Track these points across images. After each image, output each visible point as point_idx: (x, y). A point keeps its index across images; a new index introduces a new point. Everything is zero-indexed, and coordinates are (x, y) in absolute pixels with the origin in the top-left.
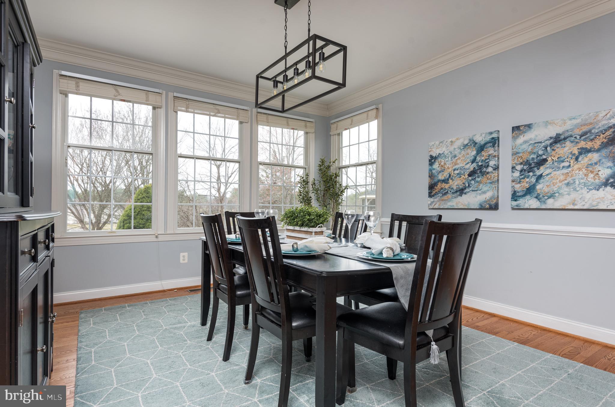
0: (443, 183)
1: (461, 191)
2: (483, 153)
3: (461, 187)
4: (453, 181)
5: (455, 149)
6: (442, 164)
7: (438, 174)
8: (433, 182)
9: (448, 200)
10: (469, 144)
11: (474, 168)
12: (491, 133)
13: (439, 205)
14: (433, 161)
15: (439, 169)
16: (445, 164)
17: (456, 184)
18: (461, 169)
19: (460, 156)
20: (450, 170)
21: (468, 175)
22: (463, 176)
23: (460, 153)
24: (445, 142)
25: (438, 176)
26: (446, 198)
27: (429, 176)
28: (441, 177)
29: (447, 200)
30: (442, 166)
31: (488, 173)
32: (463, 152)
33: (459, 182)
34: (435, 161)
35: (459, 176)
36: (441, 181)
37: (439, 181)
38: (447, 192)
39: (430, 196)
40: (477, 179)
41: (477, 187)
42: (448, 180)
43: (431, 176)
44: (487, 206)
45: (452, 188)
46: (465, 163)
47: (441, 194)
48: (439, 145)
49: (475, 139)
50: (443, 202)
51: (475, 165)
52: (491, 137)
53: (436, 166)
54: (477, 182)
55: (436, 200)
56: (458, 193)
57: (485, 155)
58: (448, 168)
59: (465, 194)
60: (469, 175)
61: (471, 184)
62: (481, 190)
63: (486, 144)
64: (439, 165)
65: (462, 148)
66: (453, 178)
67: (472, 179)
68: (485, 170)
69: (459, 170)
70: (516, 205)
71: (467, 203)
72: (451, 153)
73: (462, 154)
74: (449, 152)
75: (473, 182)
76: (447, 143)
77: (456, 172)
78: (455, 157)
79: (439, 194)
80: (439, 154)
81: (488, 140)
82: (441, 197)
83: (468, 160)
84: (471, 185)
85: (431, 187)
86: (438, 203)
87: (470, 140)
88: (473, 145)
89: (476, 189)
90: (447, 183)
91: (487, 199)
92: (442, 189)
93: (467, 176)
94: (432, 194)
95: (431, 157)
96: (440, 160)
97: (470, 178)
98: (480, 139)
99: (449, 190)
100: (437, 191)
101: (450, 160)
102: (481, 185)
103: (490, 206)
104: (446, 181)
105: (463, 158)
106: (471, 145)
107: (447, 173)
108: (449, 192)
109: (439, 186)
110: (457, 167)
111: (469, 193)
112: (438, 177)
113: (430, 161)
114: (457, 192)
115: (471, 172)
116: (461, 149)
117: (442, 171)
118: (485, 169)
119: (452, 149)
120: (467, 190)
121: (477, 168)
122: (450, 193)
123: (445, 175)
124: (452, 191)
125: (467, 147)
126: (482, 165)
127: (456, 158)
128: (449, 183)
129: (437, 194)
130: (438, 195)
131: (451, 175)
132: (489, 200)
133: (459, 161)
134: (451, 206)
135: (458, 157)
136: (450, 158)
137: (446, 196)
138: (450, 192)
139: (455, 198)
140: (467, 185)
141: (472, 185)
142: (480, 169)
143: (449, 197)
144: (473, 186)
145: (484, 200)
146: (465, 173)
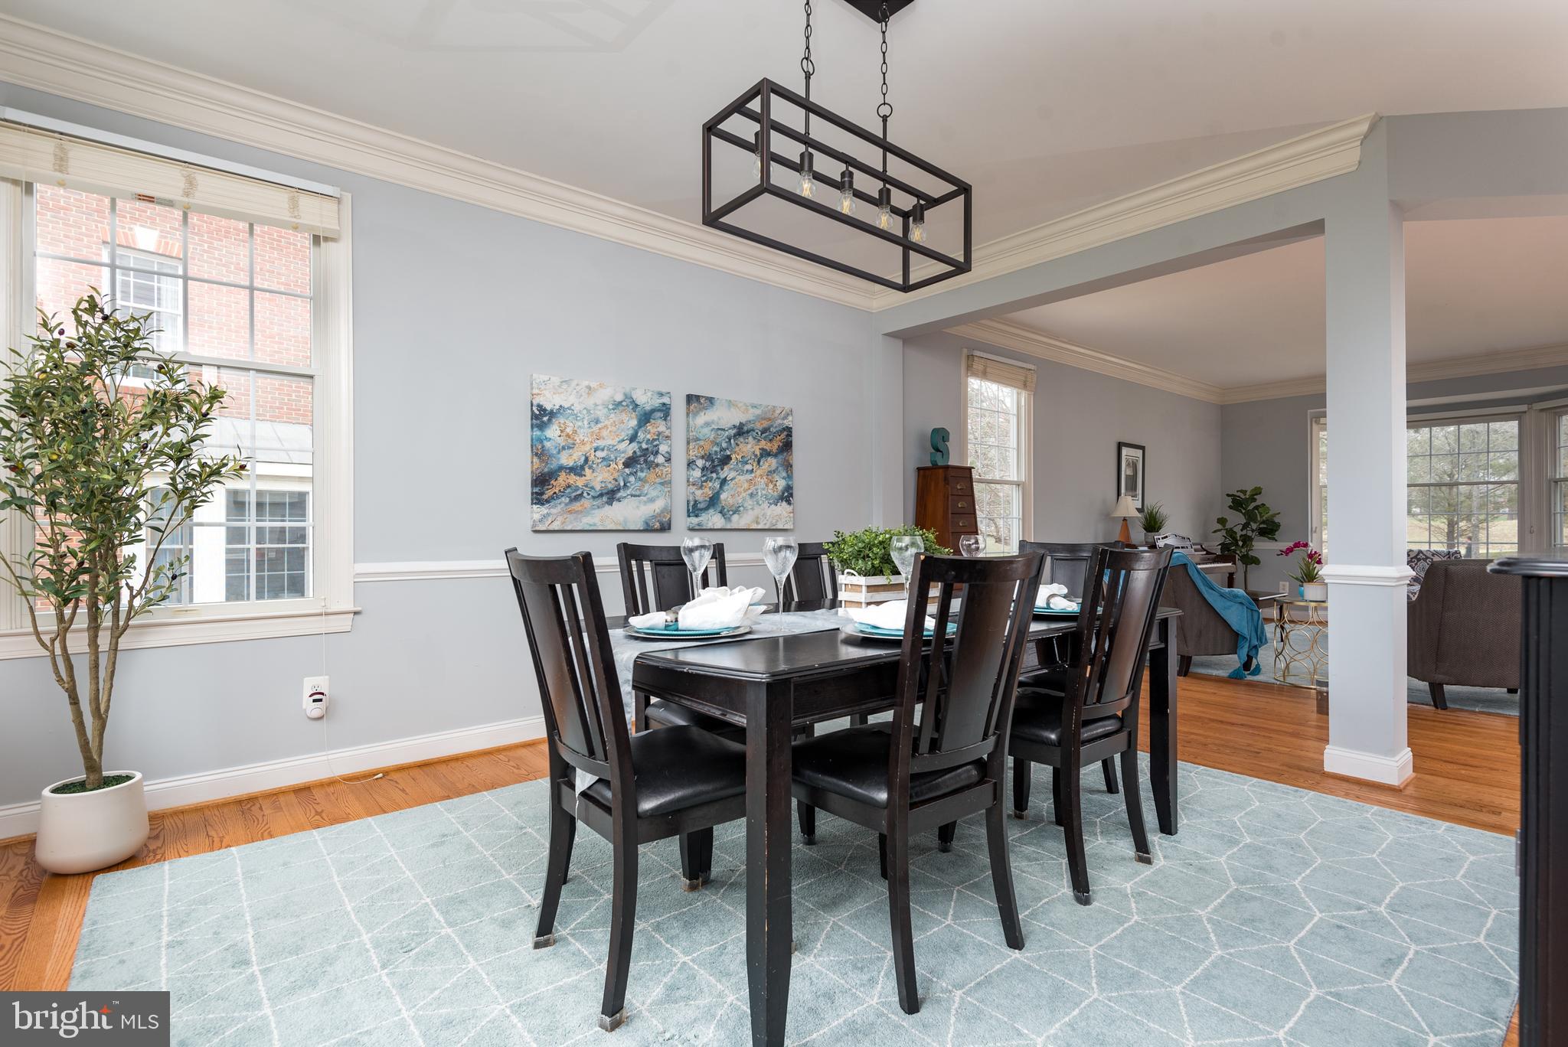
0: (572, 474)
1: (611, 495)
2: (649, 427)
3: (610, 486)
4: (593, 472)
5: (596, 405)
6: (569, 430)
7: (559, 453)
8: (546, 470)
9: (583, 512)
10: (624, 404)
11: (635, 452)
12: (661, 395)
13: (563, 523)
14: (545, 419)
15: (562, 441)
16: (576, 432)
17: (599, 479)
18: (609, 450)
19: (606, 423)
20: (587, 448)
21: (623, 463)
22: (613, 465)
23: (608, 417)
24: (574, 384)
25: (559, 456)
26: (580, 508)
27: (535, 454)
28: (566, 460)
29: (582, 512)
30: (569, 436)
31: (657, 465)
32: (612, 415)
33: (606, 475)
34: (550, 420)
35: (605, 463)
36: (566, 468)
37: (561, 468)
38: (581, 495)
39: (537, 501)
40: (640, 474)
41: (640, 490)
42: (582, 467)
43: (539, 454)
44: (657, 525)
45: (592, 488)
46: (618, 440)
47: (568, 499)
48: (560, 386)
49: (634, 397)
50: (571, 517)
51: (634, 446)
53: (553, 432)
54: (640, 479)
55: (554, 511)
56: (605, 499)
57: (652, 431)
58: (583, 443)
59: (619, 500)
60: (627, 465)
61: (629, 482)
62: (646, 494)
63: (653, 412)
64: (562, 431)
65: (611, 407)
66: (594, 466)
67: (631, 474)
68: (652, 459)
69: (605, 452)
70: (697, 523)
71: (622, 519)
72: (589, 411)
73: (611, 420)
74: (585, 408)
75: (632, 479)
76: (578, 388)
77: (600, 454)
78: (597, 423)
79: (563, 499)
80: (561, 406)
81: (657, 405)
82: (566, 505)
83: (623, 435)
84: (628, 484)
85: (542, 480)
86: (560, 519)
87: (626, 396)
88: (631, 407)
89: (638, 493)
90: (581, 475)
91: (656, 512)
92: (569, 486)
93: (621, 466)
94: (544, 497)
95: (541, 407)
96: (562, 422)
97: (627, 471)
98: (646, 400)
99: (584, 490)
100: (557, 492)
101: (586, 426)
102: (647, 486)
103: (662, 524)
104: (578, 470)
105: (615, 429)
106: (627, 406)
107: (581, 453)
108: (585, 494)
109: (563, 479)
110: (600, 443)
111: (626, 501)
112: (559, 458)
113: (534, 416)
114: (601, 495)
115: (629, 458)
116: (610, 410)
117: (569, 448)
118: (652, 458)
119: (590, 402)
120: (622, 494)
121: (638, 453)
122: (588, 497)
123: (575, 456)
124: (592, 493)
125: (621, 408)
126: (647, 449)
127: (600, 426)
128: (585, 476)
129: (558, 498)
130: (559, 501)
131: (590, 459)
132: (661, 515)
133: (605, 433)
134: (591, 525)
135: (602, 424)
136: (586, 422)
137: (578, 504)
138: (589, 494)
139: (599, 507)
140: (622, 484)
141: (632, 485)
142: (644, 455)
143: (586, 506)
144: (632, 487)
145: (652, 514)
146: (618, 458)
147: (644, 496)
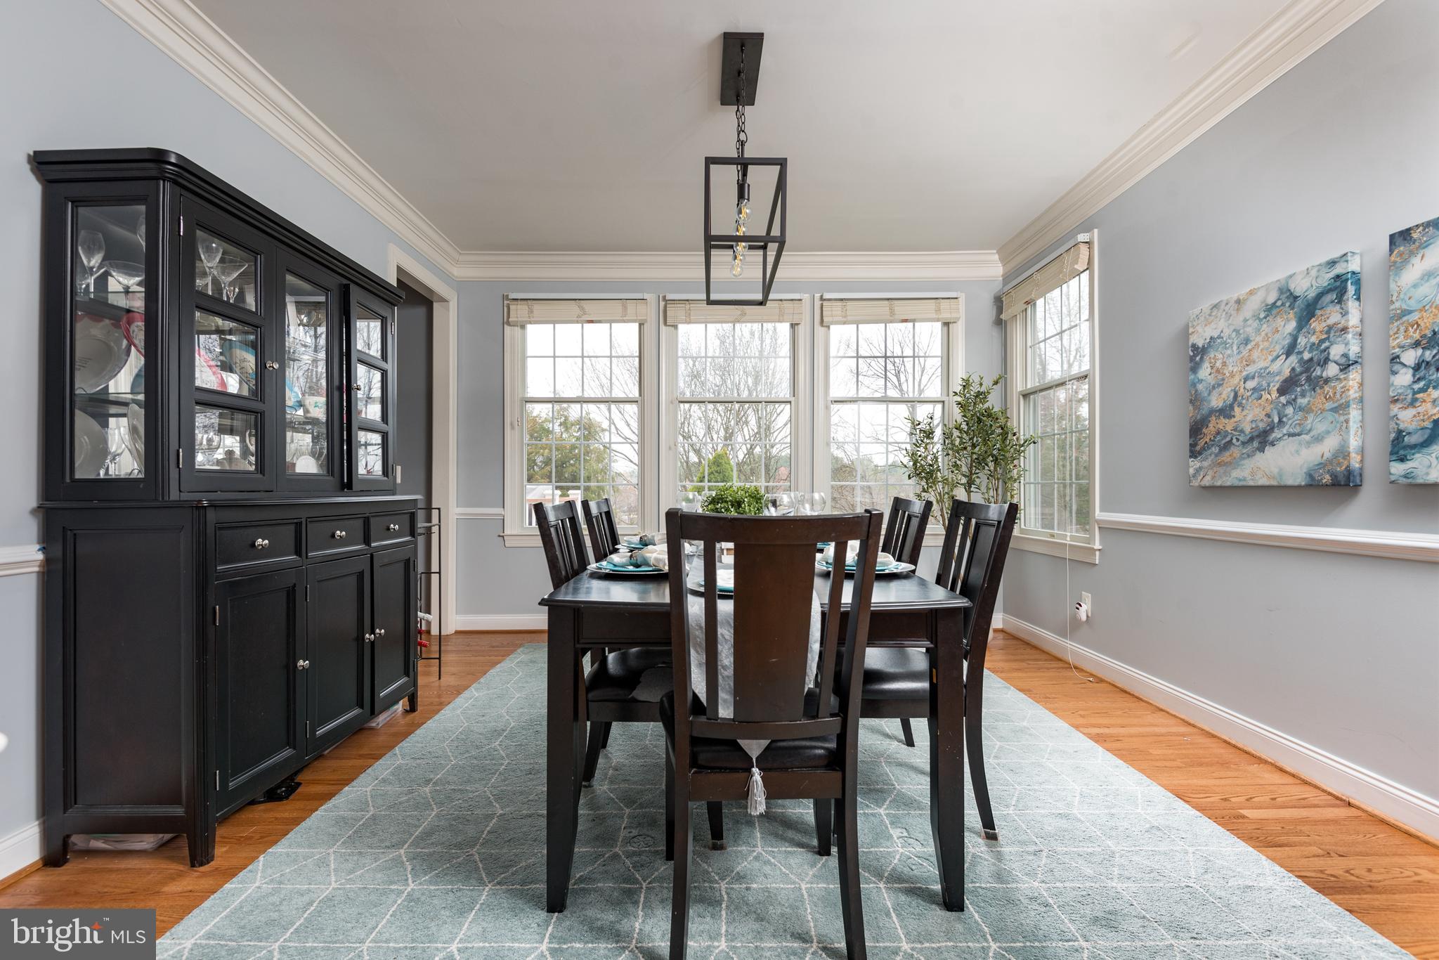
0: (1222, 418)
1: (1262, 438)
2: (1314, 324)
3: (1262, 425)
4: (1243, 410)
5: (1246, 320)
6: (1219, 364)
7: (1209, 395)
8: (1199, 417)
9: (1233, 464)
10: (1279, 303)
11: (1293, 369)
12: (1332, 263)
13: (1213, 478)
14: (1198, 358)
15: (1211, 380)
16: (1224, 364)
17: (1249, 418)
18: (1260, 376)
19: (1259, 339)
20: (1236, 380)
21: (1278, 390)
22: (1266, 396)
23: (1258, 331)
24: (1222, 307)
25: (1209, 398)
26: (1229, 460)
27: (1191, 401)
28: (1216, 402)
29: (1230, 463)
30: (1218, 371)
31: (1327, 381)
32: (1265, 326)
33: (1257, 411)
34: (1202, 358)
35: (1256, 395)
36: (1216, 411)
37: (1212, 412)
38: (1230, 442)
39: (1194, 454)
40: (1302, 401)
41: (1300, 425)
42: (1231, 407)
43: (1196, 400)
44: (1327, 479)
45: (1242, 431)
46: (1270, 358)
47: (1217, 449)
48: (1210, 315)
49: (1292, 287)
50: (1221, 470)
51: (1293, 359)
52: (1332, 275)
53: (1204, 372)
54: (1301, 409)
55: (1205, 464)
56: (1256, 444)
57: (1318, 329)
58: (1232, 375)
59: (1273, 444)
60: (1282, 391)
61: (1286, 416)
62: (1310, 430)
63: (1321, 297)
64: (1212, 368)
65: (1262, 315)
66: (1244, 401)
67: (1289, 403)
68: (1319, 373)
69: (1256, 379)
70: (1403, 473)
71: (1276, 471)
72: (1237, 331)
73: (1263, 334)
74: (1234, 330)
75: (1289, 410)
76: (1227, 308)
77: (1251, 384)
78: (1246, 344)
79: (1213, 449)
80: (1211, 338)
81: (1326, 284)
82: (1216, 455)
83: (1278, 349)
84: (1284, 419)
85: (1196, 430)
86: (1210, 473)
87: (1281, 291)
88: (1288, 304)
89: (1297, 430)
90: (1230, 417)
91: (1325, 458)
92: (1218, 433)
93: (1275, 395)
94: (1198, 448)
95: (1194, 347)
96: (1212, 356)
97: (1283, 399)
98: (1305, 286)
99: (1234, 435)
100: (1208, 440)
101: (1235, 352)
102: (1311, 417)
103: (1334, 476)
104: (1226, 412)
105: (1266, 344)
106: (1283, 304)
107: (1229, 389)
108: (1234, 441)
109: (1215, 424)
110: (1251, 369)
111: (1282, 443)
112: (1210, 401)
113: (1192, 359)
114: (1251, 439)
115: (1285, 381)
116: (1260, 320)
117: (1220, 385)
118: (1318, 371)
119: (1238, 321)
120: (1276, 434)
121: (1298, 370)
122: (1238, 444)
123: (1224, 396)
124: (1241, 438)
125: (1274, 312)
126: (1311, 360)
127: (1249, 347)
128: (1234, 416)
129: (1209, 448)
130: (1209, 452)
131: (1239, 394)
132: (1330, 461)
133: (1255, 354)
134: (1240, 480)
135: (1253, 343)
136: (1235, 348)
137: (1227, 454)
138: (1238, 440)
139: (1249, 456)
140: (1276, 420)
141: (1289, 419)
142: (1307, 370)
143: (1235, 455)
144: (1290, 422)
145: (1318, 460)
146: (1272, 385)
147: (1307, 434)
